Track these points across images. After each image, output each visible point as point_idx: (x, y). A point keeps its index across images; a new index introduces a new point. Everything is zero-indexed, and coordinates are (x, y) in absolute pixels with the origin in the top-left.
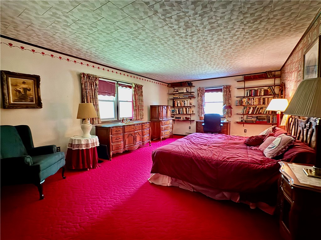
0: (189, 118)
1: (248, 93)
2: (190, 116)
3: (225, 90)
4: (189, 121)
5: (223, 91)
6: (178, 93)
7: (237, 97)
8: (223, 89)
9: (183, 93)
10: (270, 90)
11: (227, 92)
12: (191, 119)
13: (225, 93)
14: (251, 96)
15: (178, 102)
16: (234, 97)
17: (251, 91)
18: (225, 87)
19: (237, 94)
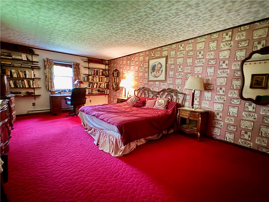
0: (32, 93)
1: (92, 72)
2: (33, 90)
3: (75, 66)
4: (33, 96)
5: (73, 67)
6: (11, 58)
7: (84, 74)
8: (72, 65)
9: (22, 60)
10: (104, 72)
11: (77, 69)
12: (35, 94)
13: (75, 69)
14: (94, 74)
15: (13, 71)
16: (82, 74)
17: (94, 71)
18: (75, 64)
19: (84, 71)
